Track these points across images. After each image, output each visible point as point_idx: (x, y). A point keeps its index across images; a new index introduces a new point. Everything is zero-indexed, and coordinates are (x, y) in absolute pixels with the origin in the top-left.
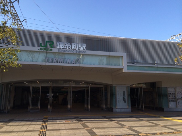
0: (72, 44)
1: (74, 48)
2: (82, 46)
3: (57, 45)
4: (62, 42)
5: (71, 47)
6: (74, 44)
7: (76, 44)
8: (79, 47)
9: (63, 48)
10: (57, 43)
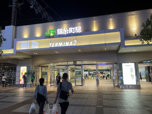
0: (70, 28)
1: (71, 32)
2: (78, 29)
3: (57, 32)
4: (61, 29)
5: (69, 32)
6: (71, 28)
7: (73, 28)
8: (75, 31)
9: (62, 33)
10: (58, 30)
